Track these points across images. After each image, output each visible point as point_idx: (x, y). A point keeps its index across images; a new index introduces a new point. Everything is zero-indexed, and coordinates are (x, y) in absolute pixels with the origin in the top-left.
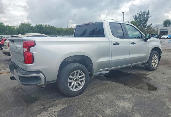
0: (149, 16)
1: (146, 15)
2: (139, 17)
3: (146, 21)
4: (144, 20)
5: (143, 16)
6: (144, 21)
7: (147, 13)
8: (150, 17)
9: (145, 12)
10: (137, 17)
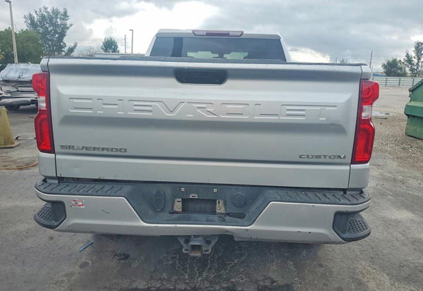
0: (68, 23)
1: (60, 19)
2: (40, 23)
3: (62, 35)
4: (56, 32)
5: (51, 19)
6: (57, 36)
7: (62, 15)
8: (71, 25)
9: (56, 12)
10: (36, 20)
